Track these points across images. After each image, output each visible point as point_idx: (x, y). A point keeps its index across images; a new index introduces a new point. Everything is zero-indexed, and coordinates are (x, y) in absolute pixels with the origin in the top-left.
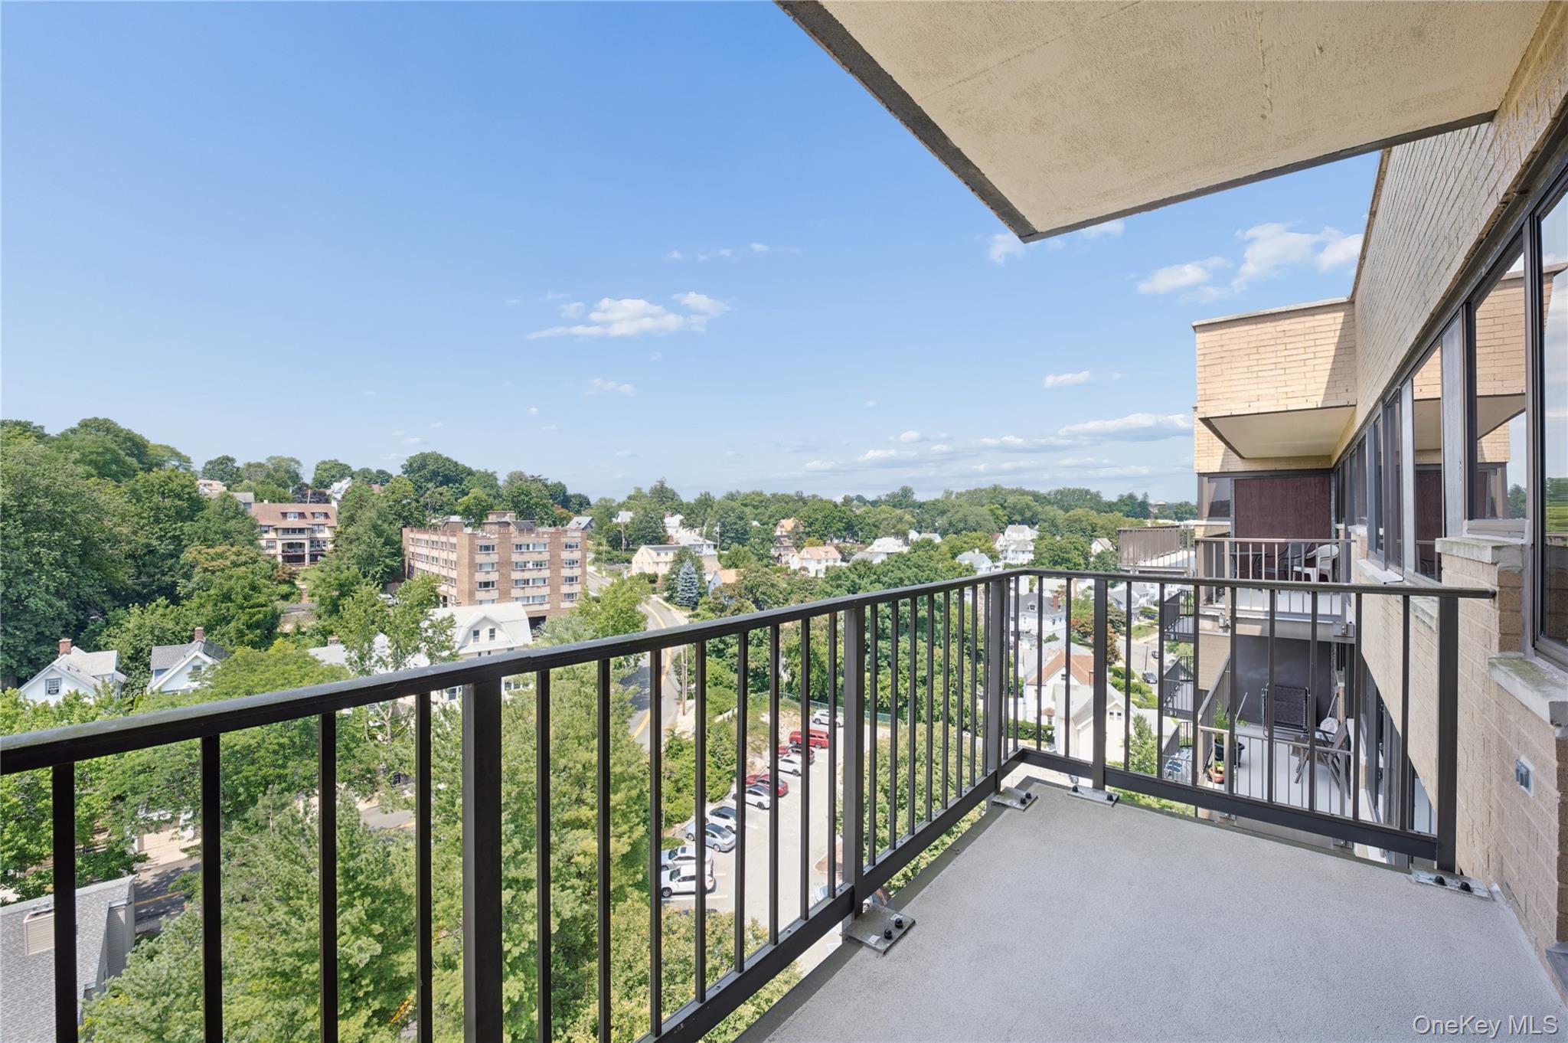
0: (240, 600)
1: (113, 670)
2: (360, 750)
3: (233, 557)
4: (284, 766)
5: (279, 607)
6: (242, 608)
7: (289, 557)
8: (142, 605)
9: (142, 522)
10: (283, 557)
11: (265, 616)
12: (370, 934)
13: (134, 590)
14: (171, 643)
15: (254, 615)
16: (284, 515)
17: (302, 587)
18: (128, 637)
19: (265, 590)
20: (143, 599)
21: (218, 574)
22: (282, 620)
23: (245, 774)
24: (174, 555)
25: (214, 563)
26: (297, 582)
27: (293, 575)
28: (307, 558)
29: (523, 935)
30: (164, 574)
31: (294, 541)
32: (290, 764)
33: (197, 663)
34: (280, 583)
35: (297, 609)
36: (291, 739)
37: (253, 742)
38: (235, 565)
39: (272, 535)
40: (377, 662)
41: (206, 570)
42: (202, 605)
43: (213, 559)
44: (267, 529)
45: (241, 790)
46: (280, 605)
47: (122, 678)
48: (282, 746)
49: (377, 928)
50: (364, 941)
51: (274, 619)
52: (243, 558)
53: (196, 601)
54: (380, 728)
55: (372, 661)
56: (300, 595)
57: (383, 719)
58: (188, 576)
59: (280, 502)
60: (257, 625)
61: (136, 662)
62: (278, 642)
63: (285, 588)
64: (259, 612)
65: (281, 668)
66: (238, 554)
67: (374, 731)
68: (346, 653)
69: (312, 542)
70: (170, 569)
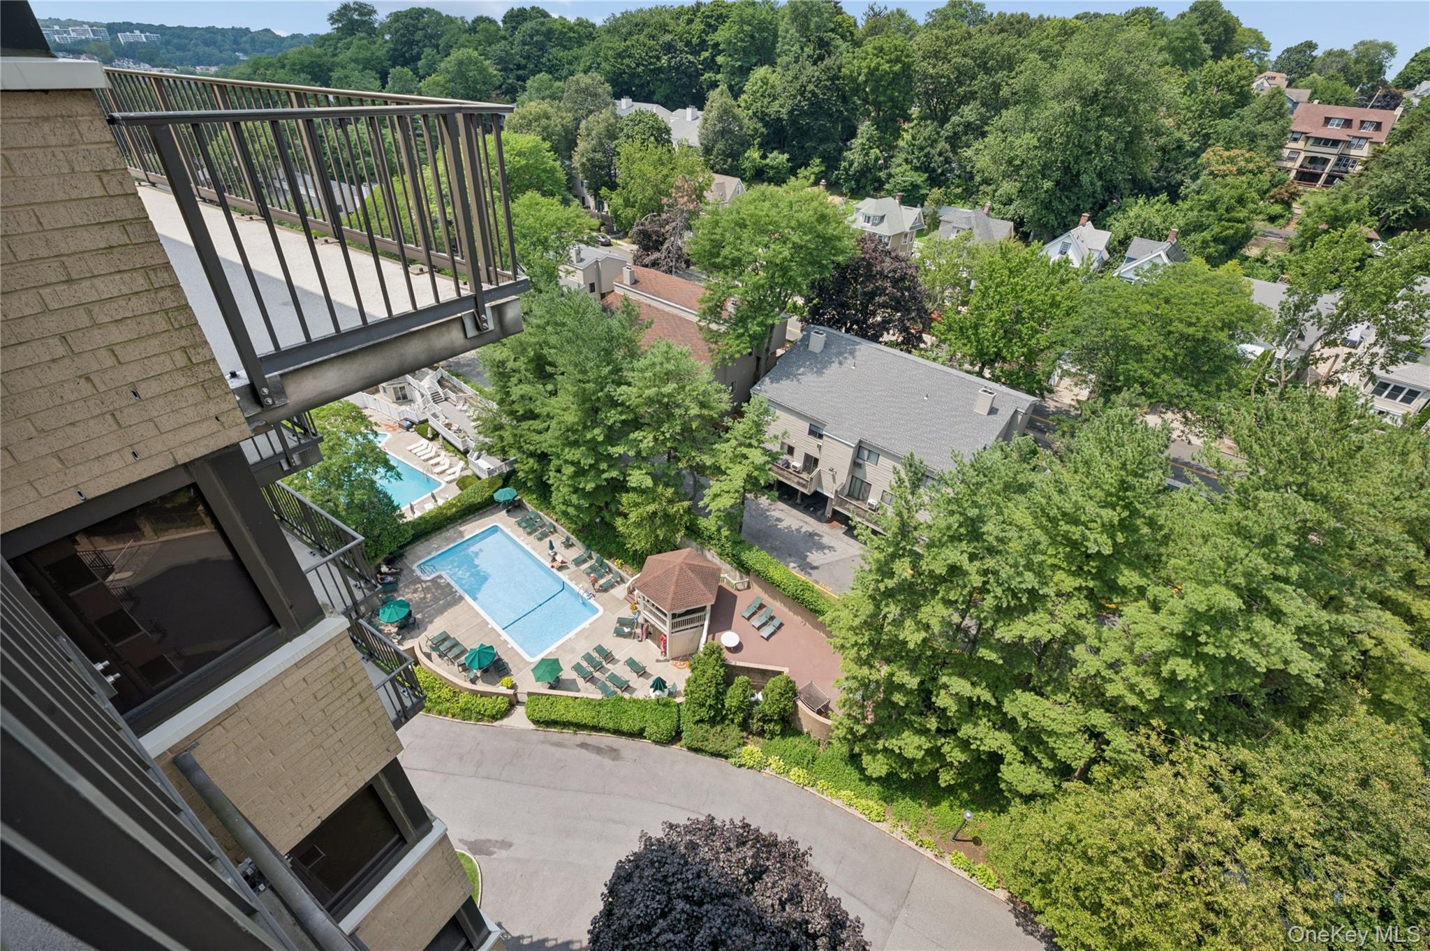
0: (1222, 211)
1: (1102, 247)
2: (1228, 395)
3: (1242, 164)
4: (1158, 376)
5: (1256, 227)
6: (1220, 220)
7: (1304, 173)
8: (1148, 197)
9: (1190, 115)
10: (1298, 172)
11: (1236, 233)
12: (1113, 537)
13: (1150, 184)
14: (1151, 237)
15: (1227, 228)
16: (1327, 120)
17: (1296, 211)
18: (1125, 223)
19: (1251, 206)
20: (1152, 192)
21: (1219, 179)
22: (1253, 241)
23: (1129, 367)
24: (1196, 154)
25: (1222, 167)
26: (1294, 205)
27: (1294, 196)
28: (1323, 177)
29: (1227, 645)
30: (1178, 172)
31: (1320, 155)
32: (1164, 376)
33: (1158, 261)
34: (1276, 202)
35: (1276, 235)
36: (1176, 355)
37: (1146, 343)
38: (1240, 172)
39: (1300, 144)
40: (1312, 317)
41: (1212, 173)
42: (1191, 209)
43: (1223, 163)
44: (1295, 136)
45: (1121, 378)
46: (1260, 225)
47: (1106, 256)
48: (1165, 356)
49: (1120, 538)
50: (1103, 538)
51: (1245, 238)
52: (1251, 166)
53: (1188, 203)
54: (1272, 385)
55: (1307, 315)
56: (1289, 220)
57: (1280, 378)
58: (1195, 177)
59: (1337, 104)
60: (1224, 241)
61: (1119, 248)
62: (1232, 263)
63: (1278, 209)
64: (1232, 227)
65: (1204, 287)
66: (1248, 161)
67: (1265, 387)
68: (1286, 296)
69: (1340, 160)
70: (1185, 168)
